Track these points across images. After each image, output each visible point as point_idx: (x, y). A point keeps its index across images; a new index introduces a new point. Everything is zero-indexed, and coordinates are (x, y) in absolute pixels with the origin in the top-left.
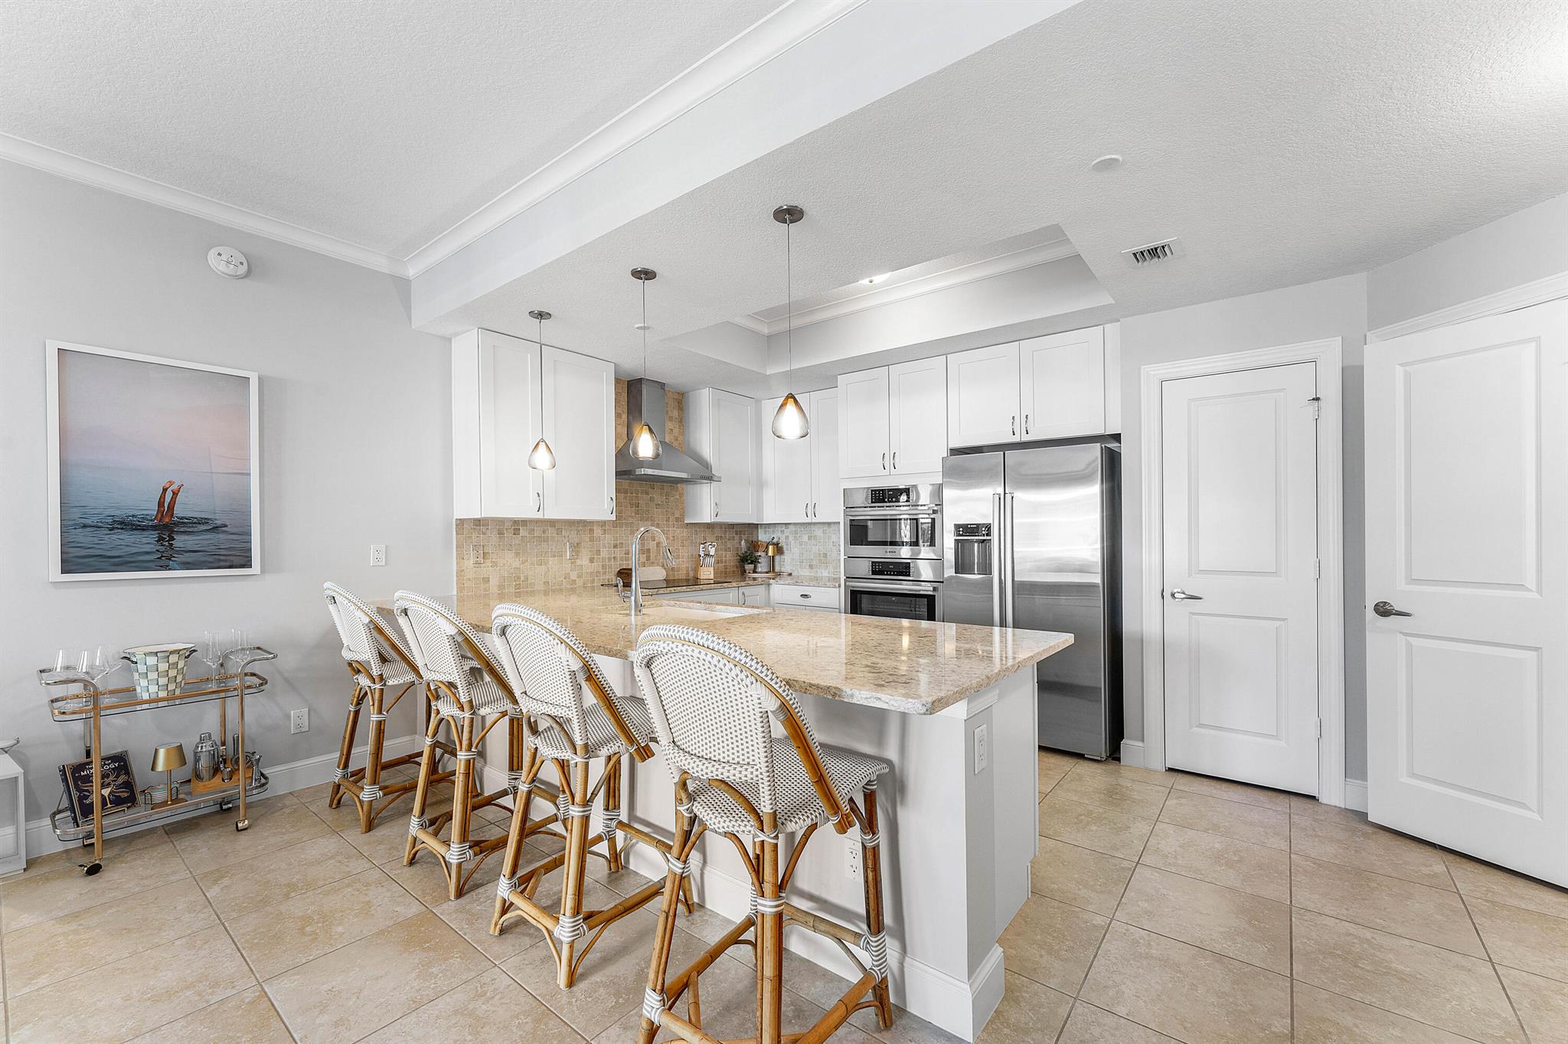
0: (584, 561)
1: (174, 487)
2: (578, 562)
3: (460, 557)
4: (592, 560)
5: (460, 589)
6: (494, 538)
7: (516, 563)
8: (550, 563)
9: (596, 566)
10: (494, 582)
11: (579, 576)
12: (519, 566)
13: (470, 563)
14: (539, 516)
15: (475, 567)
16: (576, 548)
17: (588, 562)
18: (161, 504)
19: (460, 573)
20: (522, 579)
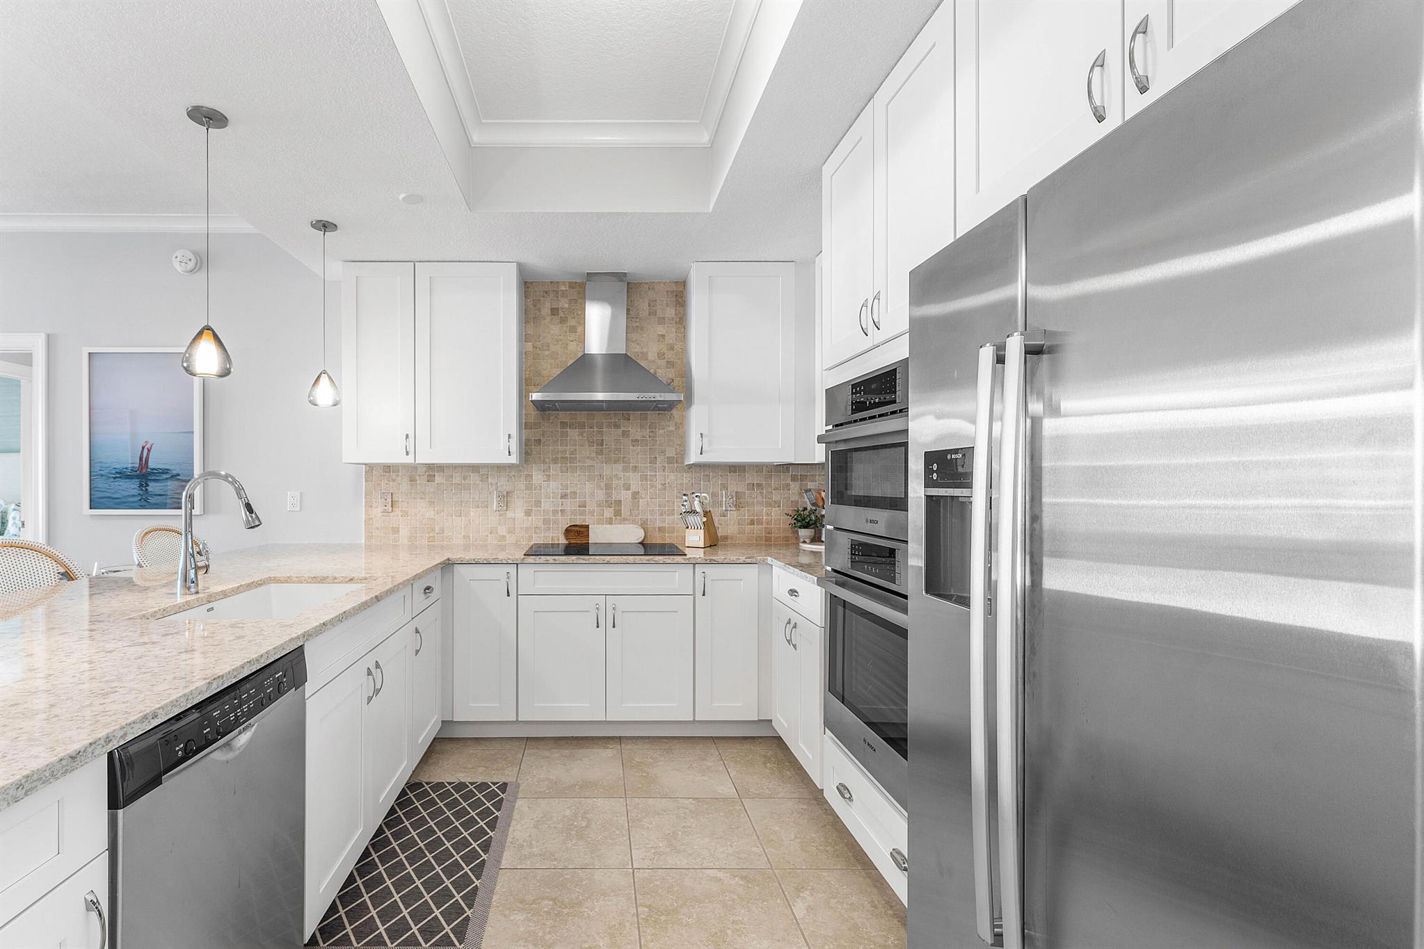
0: (517, 512)
1: (148, 446)
2: (510, 514)
3: (369, 505)
4: (528, 513)
5: (369, 537)
6: (405, 485)
7: (430, 513)
8: (472, 514)
9: (535, 520)
10: (404, 532)
11: (511, 531)
12: (432, 517)
13: (377, 511)
14: (409, 460)
15: (383, 516)
16: (506, 499)
17: (523, 514)
18: (141, 459)
19: (368, 521)
20: (437, 530)
